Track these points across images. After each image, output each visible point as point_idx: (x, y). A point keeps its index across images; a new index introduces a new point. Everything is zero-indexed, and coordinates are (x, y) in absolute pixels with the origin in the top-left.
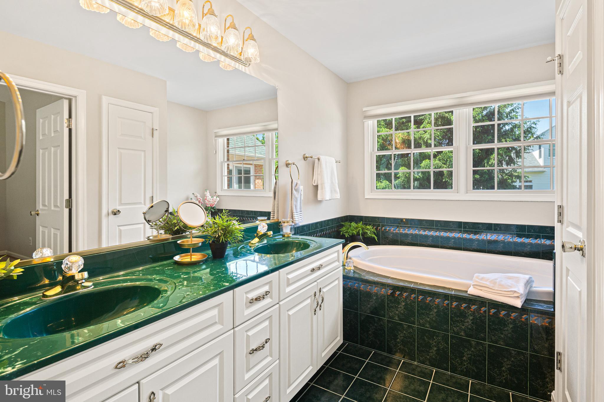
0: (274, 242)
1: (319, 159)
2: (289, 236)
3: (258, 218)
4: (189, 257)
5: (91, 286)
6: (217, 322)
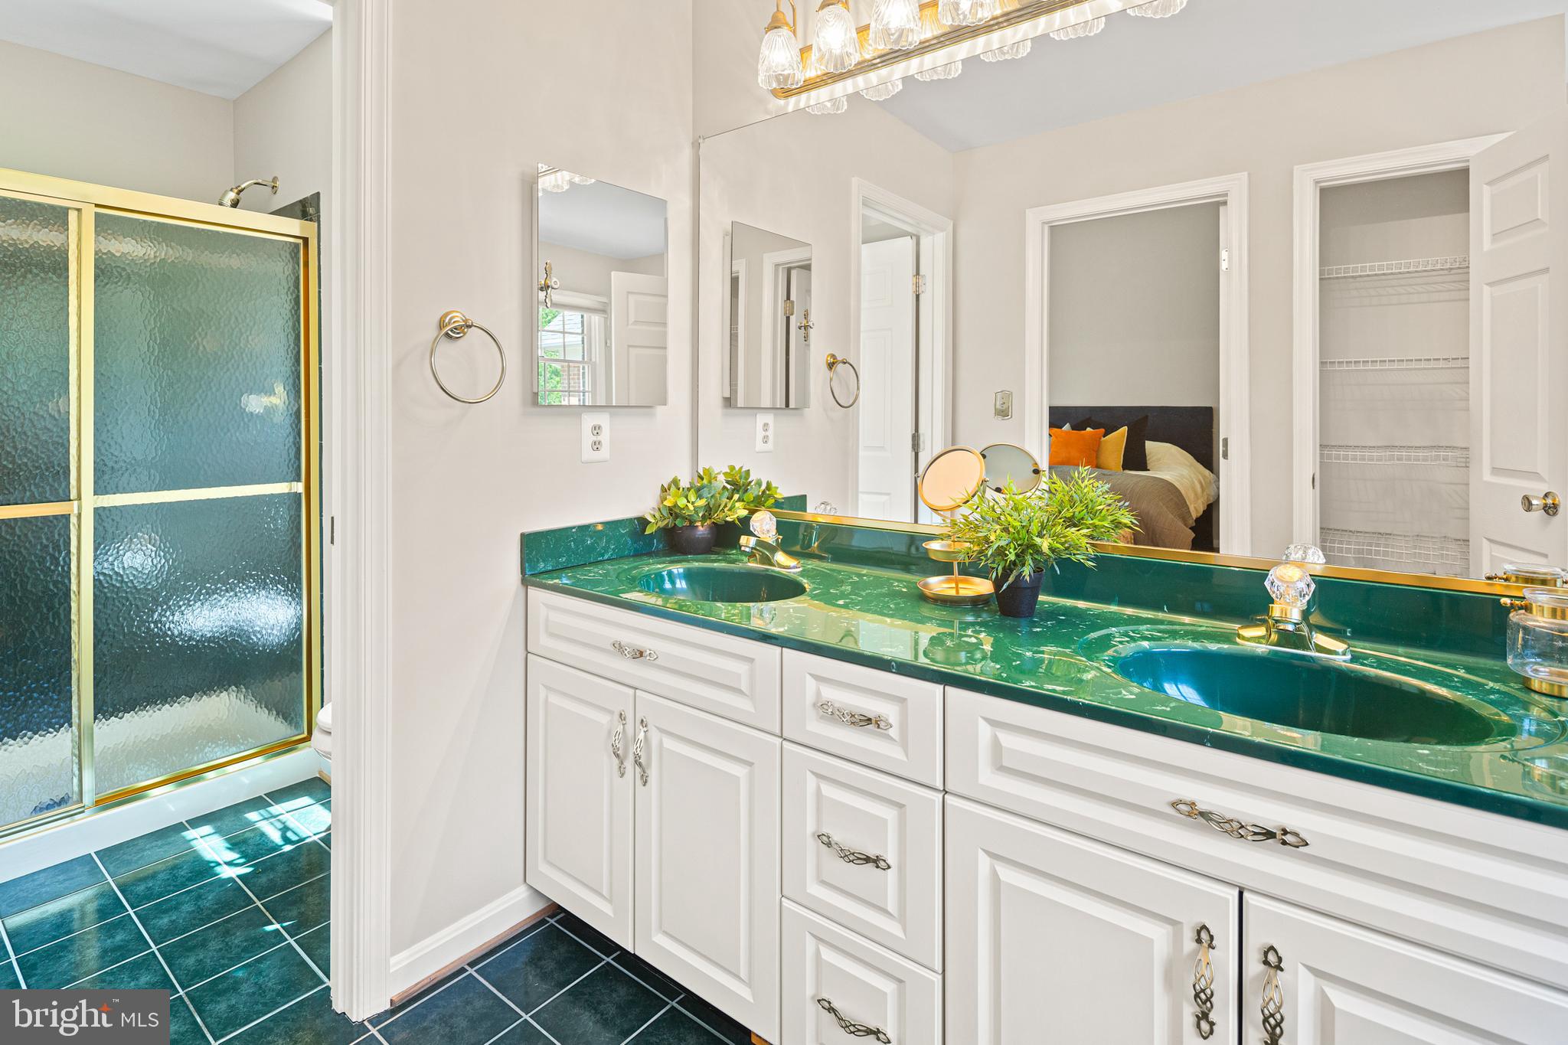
4: (954, 585)
5: (794, 567)
6: (744, 691)
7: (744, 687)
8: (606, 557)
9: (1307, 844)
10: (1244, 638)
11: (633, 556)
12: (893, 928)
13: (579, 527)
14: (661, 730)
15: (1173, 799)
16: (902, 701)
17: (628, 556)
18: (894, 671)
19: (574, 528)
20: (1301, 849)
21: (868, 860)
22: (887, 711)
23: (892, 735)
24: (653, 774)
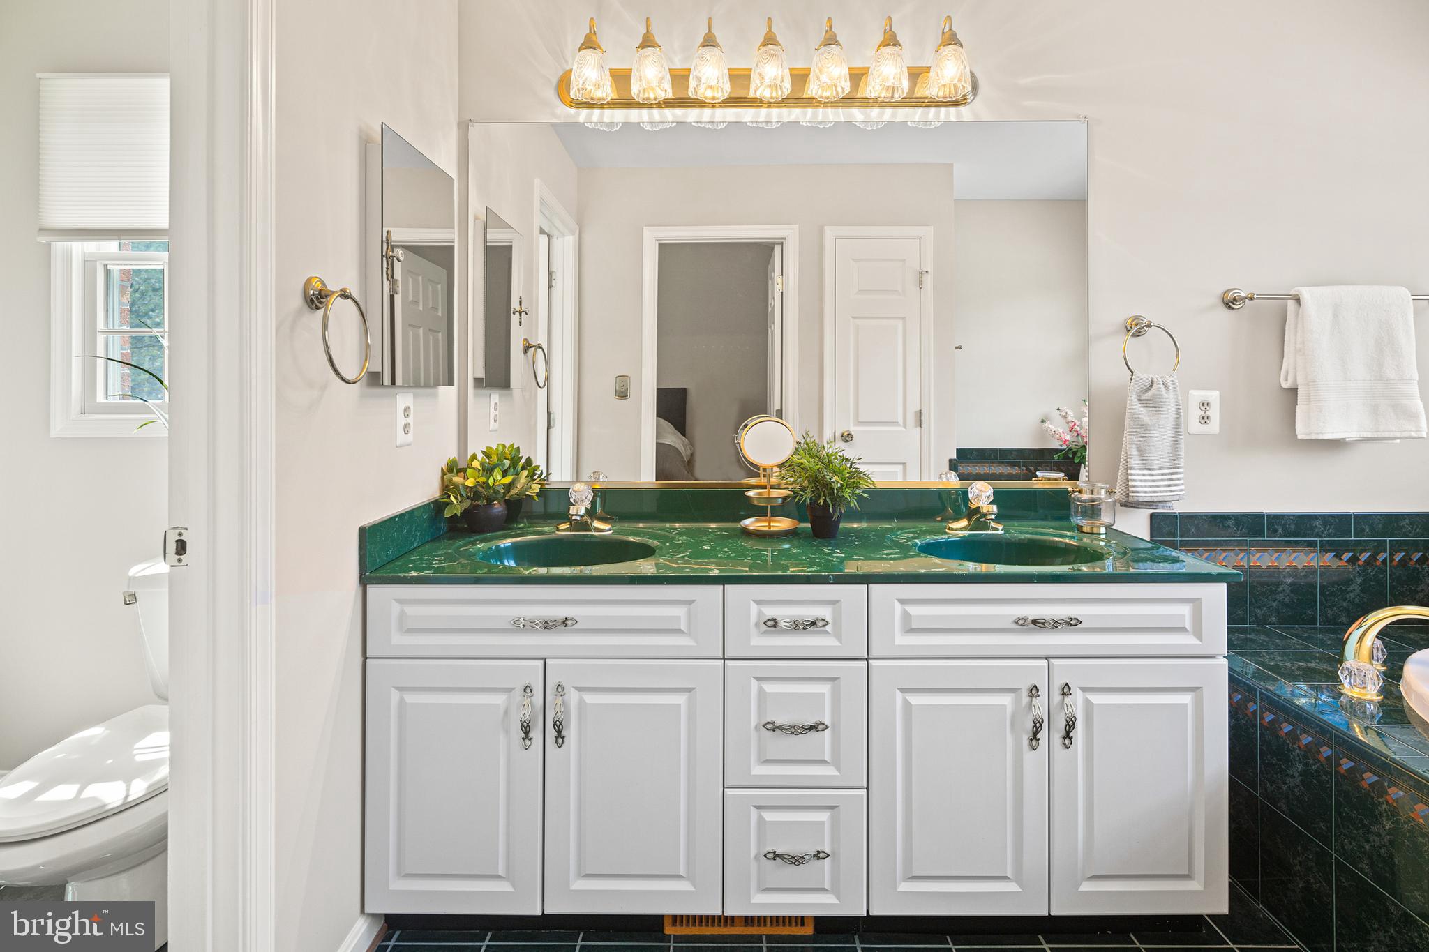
0: (1023, 537)
1: (1298, 300)
2: (1095, 531)
3: (1038, 473)
4: (767, 524)
5: (610, 530)
6: (683, 630)
7: (683, 627)
8: (415, 546)
9: (1081, 622)
10: (952, 529)
11: (431, 541)
12: (829, 771)
13: (400, 515)
14: (579, 689)
15: (1014, 618)
16: (833, 603)
17: (428, 542)
18: (831, 582)
19: (396, 517)
20: (1079, 626)
21: (811, 728)
22: (825, 612)
23: (828, 630)
24: (571, 733)
